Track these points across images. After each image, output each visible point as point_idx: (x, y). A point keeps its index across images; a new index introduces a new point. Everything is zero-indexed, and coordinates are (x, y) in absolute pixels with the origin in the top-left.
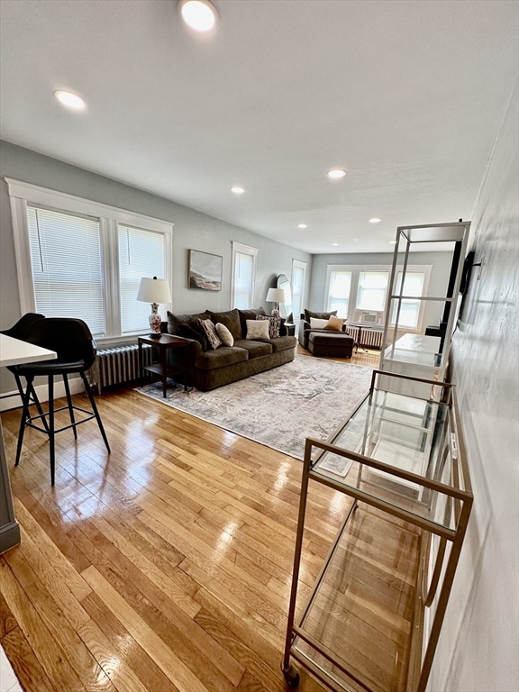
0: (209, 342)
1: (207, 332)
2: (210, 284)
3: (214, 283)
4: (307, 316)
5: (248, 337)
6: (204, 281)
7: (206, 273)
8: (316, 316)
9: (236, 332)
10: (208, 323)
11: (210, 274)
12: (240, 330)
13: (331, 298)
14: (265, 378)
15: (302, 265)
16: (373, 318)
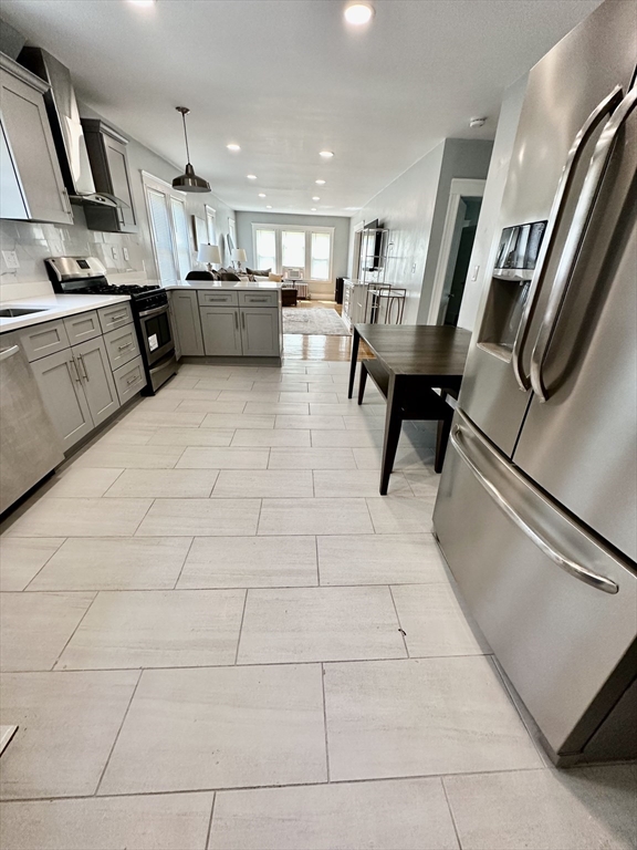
8: (257, 274)
13: (259, 256)
15: (232, 222)
16: (296, 274)
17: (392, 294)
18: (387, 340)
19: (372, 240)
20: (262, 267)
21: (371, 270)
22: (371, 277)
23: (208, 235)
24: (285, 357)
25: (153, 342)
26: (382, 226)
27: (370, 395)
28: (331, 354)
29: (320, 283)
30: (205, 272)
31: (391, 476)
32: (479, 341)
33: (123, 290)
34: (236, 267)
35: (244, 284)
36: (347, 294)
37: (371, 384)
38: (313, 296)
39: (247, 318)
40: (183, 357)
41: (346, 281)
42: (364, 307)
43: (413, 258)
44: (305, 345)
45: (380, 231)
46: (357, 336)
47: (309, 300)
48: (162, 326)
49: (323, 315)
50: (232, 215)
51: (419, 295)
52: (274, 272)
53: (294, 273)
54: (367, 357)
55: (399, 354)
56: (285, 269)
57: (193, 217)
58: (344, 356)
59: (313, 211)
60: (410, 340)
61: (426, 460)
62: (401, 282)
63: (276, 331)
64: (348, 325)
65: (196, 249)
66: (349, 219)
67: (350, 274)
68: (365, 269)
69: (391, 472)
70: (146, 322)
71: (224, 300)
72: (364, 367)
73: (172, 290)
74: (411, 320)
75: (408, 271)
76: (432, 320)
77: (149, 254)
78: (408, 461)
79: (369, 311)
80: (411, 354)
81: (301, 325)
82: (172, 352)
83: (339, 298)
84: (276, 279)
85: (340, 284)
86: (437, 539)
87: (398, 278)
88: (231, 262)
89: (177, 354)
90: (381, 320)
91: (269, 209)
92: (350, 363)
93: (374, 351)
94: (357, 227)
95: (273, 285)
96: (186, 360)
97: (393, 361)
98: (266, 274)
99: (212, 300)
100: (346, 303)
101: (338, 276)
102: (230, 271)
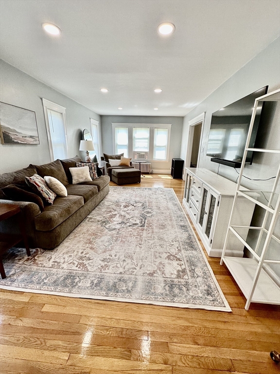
0: (44, 199)
1: (39, 189)
2: (27, 138)
3: (31, 137)
4: (105, 158)
5: (74, 182)
6: (20, 136)
7: (20, 128)
8: (112, 158)
9: (63, 180)
10: (36, 179)
11: (25, 129)
12: (66, 178)
13: (117, 145)
14: (99, 214)
15: (96, 122)
20: (116, 153)
29: (159, 162)
38: (155, 171)
47: (152, 174)
50: (97, 118)
52: (125, 156)
53: (141, 156)
56: (135, 153)
98: (119, 157)
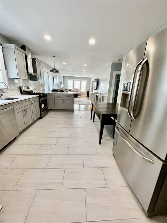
13: (69, 86)
15: (63, 78)
16: (78, 90)
17: (101, 95)
18: (100, 106)
19: (96, 83)
20: (69, 88)
21: (96, 90)
22: (96, 91)
23: (57, 81)
24: (75, 110)
25: (43, 106)
26: (98, 80)
27: (96, 119)
28: (86, 109)
29: (83, 92)
30: (56, 90)
31: (102, 140)
32: (120, 106)
33: (37, 94)
34: (63, 89)
35: (65, 93)
36: (90, 95)
37: (96, 117)
38: (82, 95)
39: (66, 101)
40: (49, 110)
41: (90, 92)
42: (94, 98)
43: (106, 87)
44: (79, 107)
45: (98, 81)
46: (93, 105)
47: (81, 96)
48: (45, 102)
49: (84, 100)
50: (63, 77)
51: (107, 96)
52: (72, 90)
53: (77, 90)
54: (95, 110)
55: (103, 109)
56: (75, 89)
57: (54, 77)
58: (89, 110)
59: (82, 76)
60: (106, 106)
61: (110, 136)
62: (103, 92)
63: (73, 104)
64: (90, 102)
65: (54, 84)
66: (90, 78)
67: (91, 90)
68: (94, 89)
69: (102, 139)
70: (42, 101)
71: (61, 96)
72: (94, 112)
73: (48, 94)
74: (106, 101)
75: (105, 90)
76: (111, 101)
77: (43, 85)
78: (106, 136)
79: (95, 99)
80: (106, 109)
81: (79, 102)
82: (47, 108)
83: (88, 96)
84: (72, 91)
85: (88, 93)
86: (114, 156)
87: (102, 92)
88: (62, 87)
89: (48, 109)
90: (98, 101)
91: (71, 76)
92: (91, 112)
93: (97, 109)
94: (92, 80)
95: (72, 93)
96: (50, 110)
97: (101, 111)
98: (70, 90)
99: (58, 96)
100: (90, 97)
101: (88, 91)
102: (62, 89)
